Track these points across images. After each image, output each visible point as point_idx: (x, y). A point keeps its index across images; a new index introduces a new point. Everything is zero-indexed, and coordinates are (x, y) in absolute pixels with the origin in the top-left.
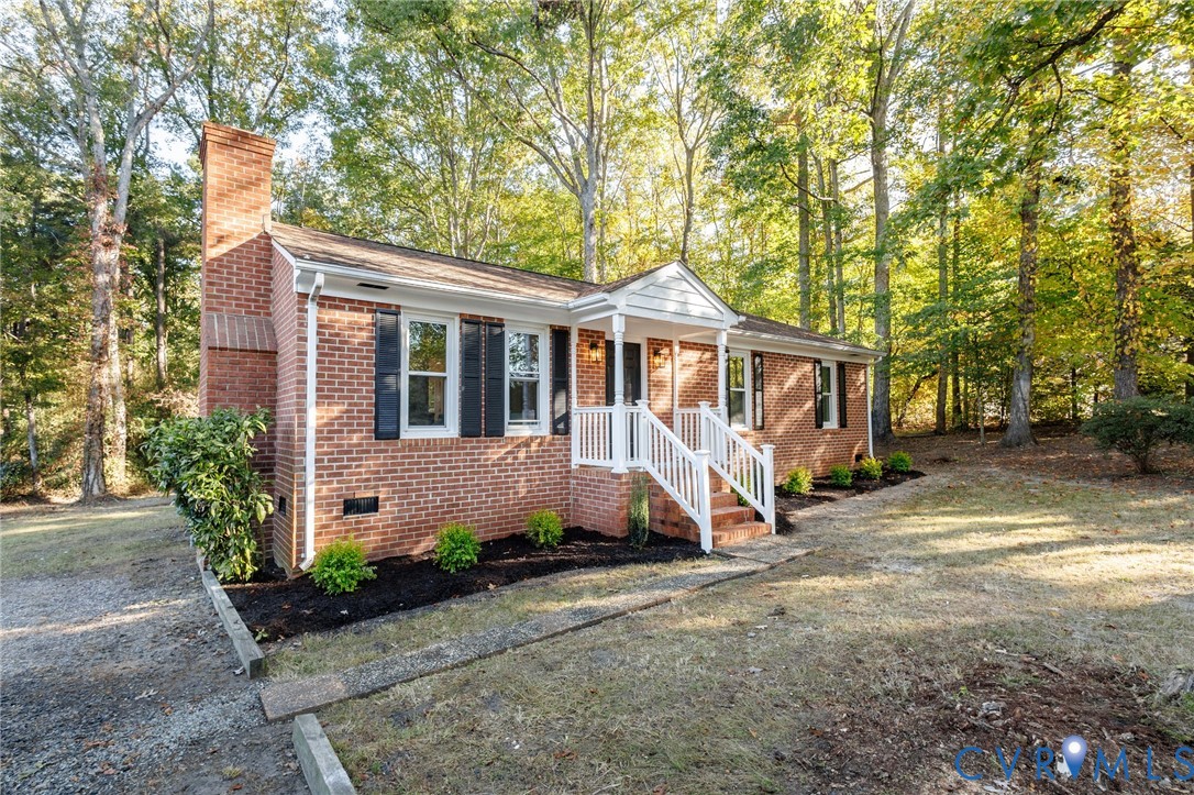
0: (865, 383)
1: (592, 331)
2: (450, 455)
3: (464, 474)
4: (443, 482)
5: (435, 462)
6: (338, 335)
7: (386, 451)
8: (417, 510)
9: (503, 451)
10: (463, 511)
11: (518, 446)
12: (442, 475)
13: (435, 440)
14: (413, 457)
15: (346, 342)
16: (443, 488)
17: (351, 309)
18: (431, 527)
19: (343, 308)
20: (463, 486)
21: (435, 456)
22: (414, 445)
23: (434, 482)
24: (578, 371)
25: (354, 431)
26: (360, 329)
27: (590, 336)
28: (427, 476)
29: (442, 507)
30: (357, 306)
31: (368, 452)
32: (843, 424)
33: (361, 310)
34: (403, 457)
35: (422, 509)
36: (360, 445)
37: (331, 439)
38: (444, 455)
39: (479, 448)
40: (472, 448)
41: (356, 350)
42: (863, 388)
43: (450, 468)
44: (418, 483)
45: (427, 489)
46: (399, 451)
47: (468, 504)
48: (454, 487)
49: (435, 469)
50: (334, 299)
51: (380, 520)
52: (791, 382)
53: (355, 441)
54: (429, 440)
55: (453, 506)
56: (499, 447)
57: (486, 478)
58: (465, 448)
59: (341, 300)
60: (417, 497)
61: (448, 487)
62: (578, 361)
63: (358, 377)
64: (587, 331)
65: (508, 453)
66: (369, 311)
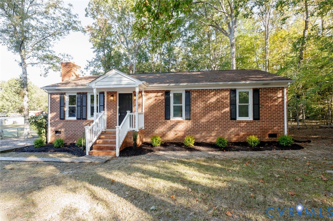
0: (283, 97)
1: (112, 92)
2: (75, 123)
3: (78, 128)
4: (73, 129)
5: (71, 125)
6: (54, 100)
7: (62, 122)
8: (68, 134)
9: (87, 123)
10: (77, 136)
11: (90, 122)
12: (73, 128)
13: (71, 120)
14: (67, 123)
15: (55, 101)
16: (73, 130)
17: (56, 94)
18: (71, 138)
19: (55, 95)
20: (77, 130)
21: (72, 123)
22: (67, 121)
23: (71, 129)
24: (107, 103)
25: (57, 118)
26: (58, 98)
27: (111, 93)
28: (70, 128)
29: (73, 134)
30: (57, 94)
31: (59, 122)
32: (257, 117)
33: (58, 94)
34: (65, 123)
35: (69, 134)
36: (58, 121)
37: (53, 119)
38: (73, 123)
39: (81, 122)
40: (79, 122)
41: (57, 102)
42: (280, 100)
43: (75, 126)
44: (68, 129)
45: (70, 130)
46: (64, 122)
47: (78, 134)
48: (75, 130)
49: (71, 126)
50: (53, 93)
51: (61, 136)
52: (213, 100)
53: (57, 120)
54: (70, 120)
55: (75, 134)
56: (86, 122)
57: (82, 129)
58: (78, 122)
59: (55, 93)
60: (68, 132)
61: (74, 130)
62: (107, 100)
63: (57, 108)
64: (110, 92)
65: (88, 124)
66: (59, 94)
